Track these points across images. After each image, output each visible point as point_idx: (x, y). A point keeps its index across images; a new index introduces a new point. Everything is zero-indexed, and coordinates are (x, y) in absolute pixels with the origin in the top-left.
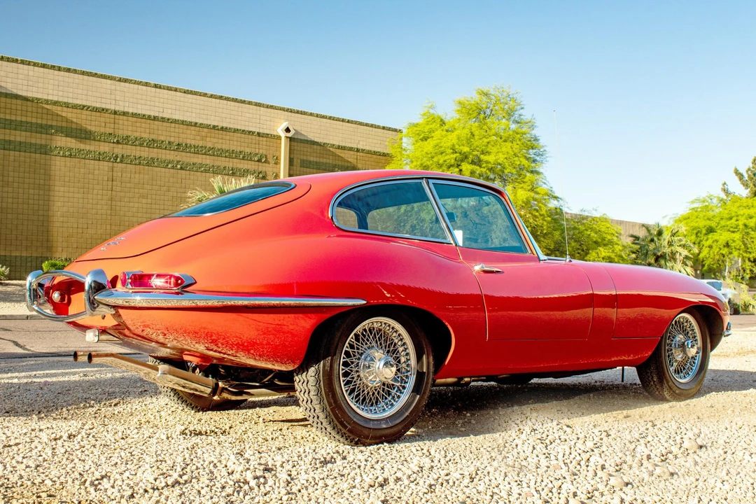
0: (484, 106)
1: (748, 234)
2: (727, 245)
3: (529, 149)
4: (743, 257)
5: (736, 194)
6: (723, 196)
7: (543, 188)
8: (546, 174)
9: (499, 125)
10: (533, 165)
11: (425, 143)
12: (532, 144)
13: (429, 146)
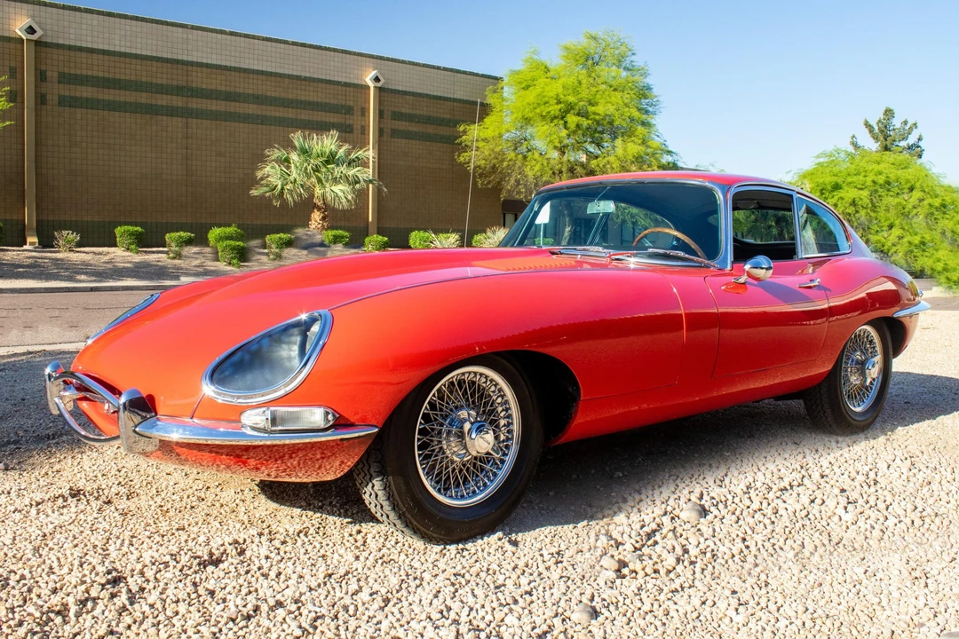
0: (592, 51)
1: (876, 191)
2: (854, 203)
3: (640, 98)
4: (870, 216)
5: (866, 148)
6: (851, 149)
7: (655, 142)
8: (658, 127)
9: (608, 72)
10: (644, 117)
11: (527, 92)
12: (644, 92)
13: (531, 96)
